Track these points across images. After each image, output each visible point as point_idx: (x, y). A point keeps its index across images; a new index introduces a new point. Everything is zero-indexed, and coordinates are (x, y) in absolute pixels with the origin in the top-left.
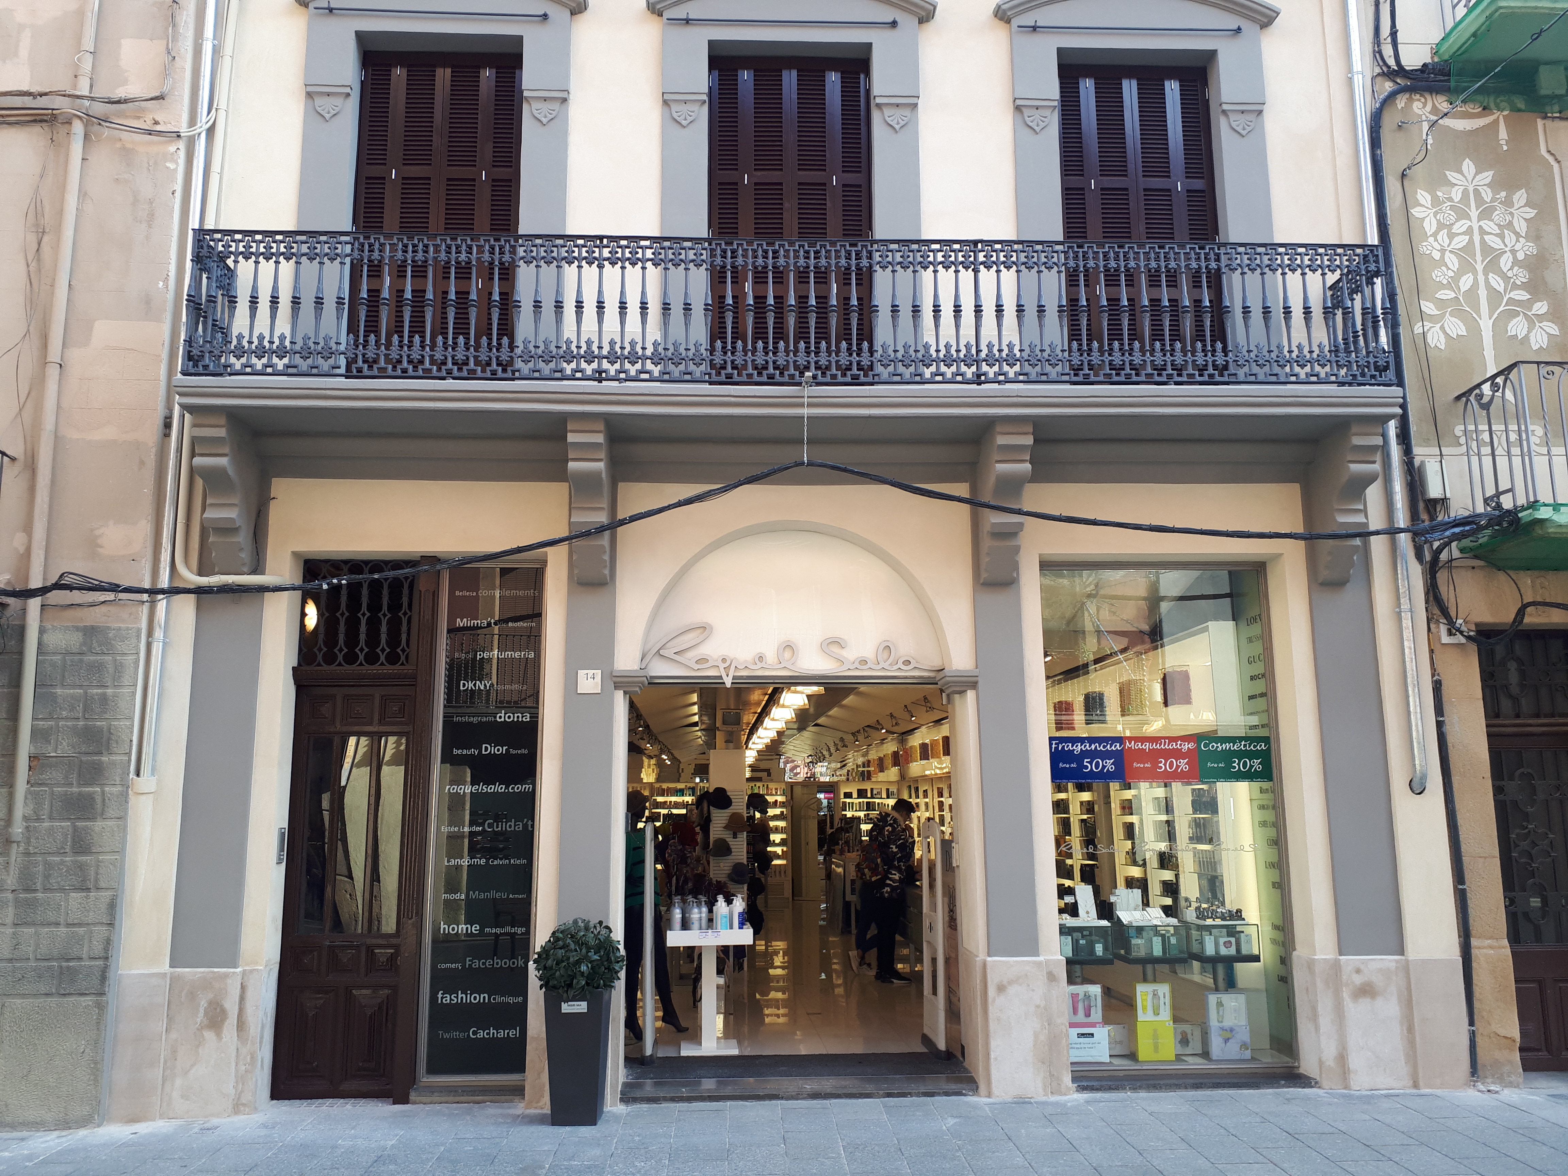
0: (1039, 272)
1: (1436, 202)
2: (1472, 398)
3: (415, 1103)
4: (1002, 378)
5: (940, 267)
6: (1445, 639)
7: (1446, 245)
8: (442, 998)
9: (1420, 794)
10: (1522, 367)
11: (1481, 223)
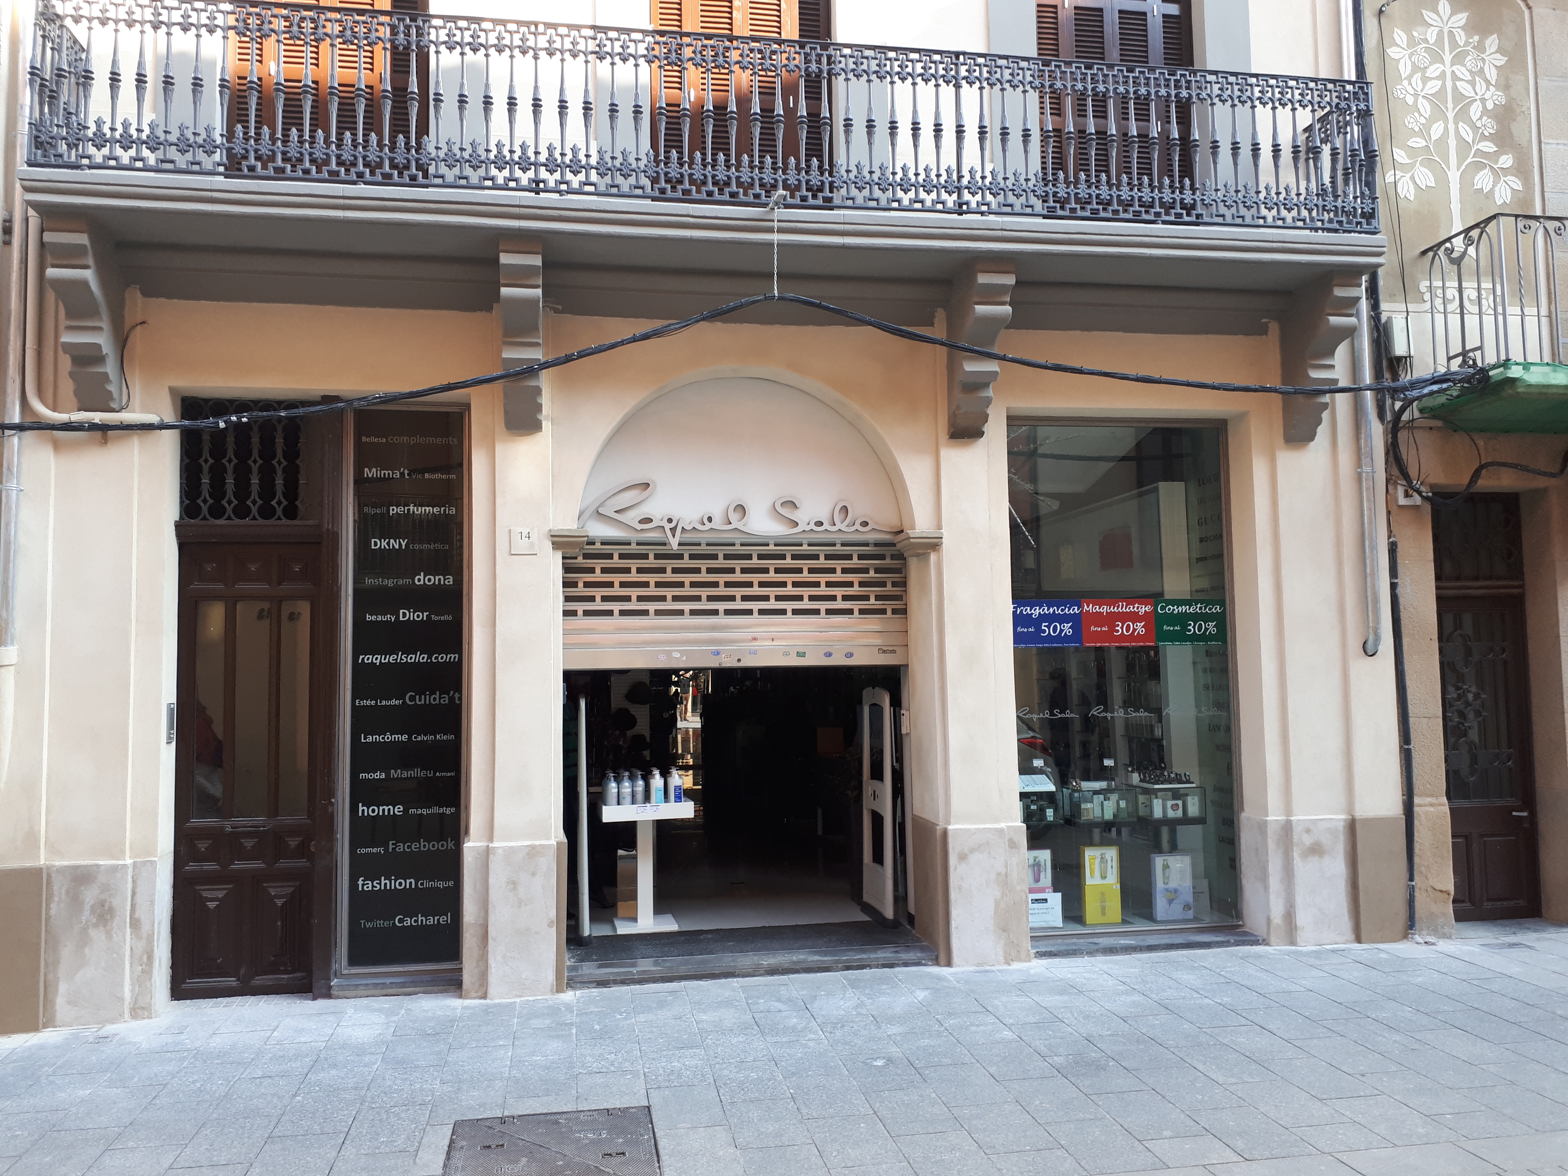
0: (1025, 92)
1: (1412, 42)
2: (1441, 252)
3: (338, 997)
4: (984, 208)
5: (919, 80)
6: (1402, 501)
7: (1419, 89)
8: (363, 885)
9: (1371, 656)
10: (1501, 218)
11: (1454, 68)
